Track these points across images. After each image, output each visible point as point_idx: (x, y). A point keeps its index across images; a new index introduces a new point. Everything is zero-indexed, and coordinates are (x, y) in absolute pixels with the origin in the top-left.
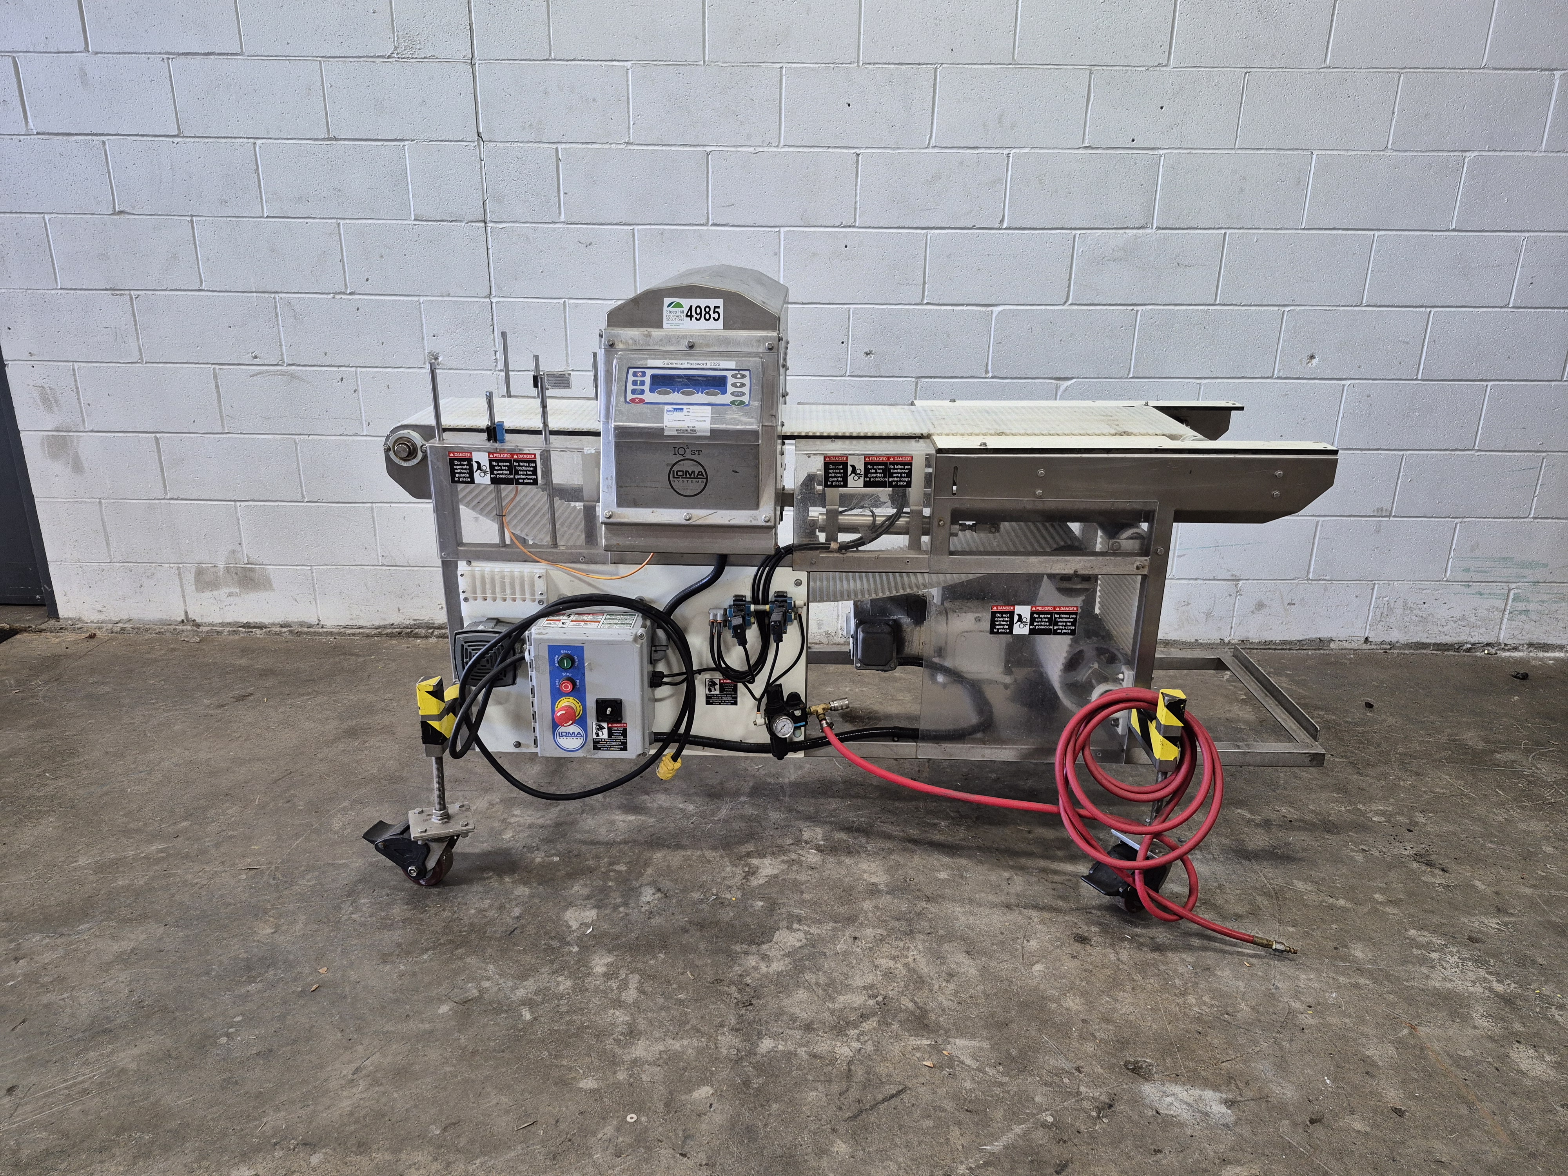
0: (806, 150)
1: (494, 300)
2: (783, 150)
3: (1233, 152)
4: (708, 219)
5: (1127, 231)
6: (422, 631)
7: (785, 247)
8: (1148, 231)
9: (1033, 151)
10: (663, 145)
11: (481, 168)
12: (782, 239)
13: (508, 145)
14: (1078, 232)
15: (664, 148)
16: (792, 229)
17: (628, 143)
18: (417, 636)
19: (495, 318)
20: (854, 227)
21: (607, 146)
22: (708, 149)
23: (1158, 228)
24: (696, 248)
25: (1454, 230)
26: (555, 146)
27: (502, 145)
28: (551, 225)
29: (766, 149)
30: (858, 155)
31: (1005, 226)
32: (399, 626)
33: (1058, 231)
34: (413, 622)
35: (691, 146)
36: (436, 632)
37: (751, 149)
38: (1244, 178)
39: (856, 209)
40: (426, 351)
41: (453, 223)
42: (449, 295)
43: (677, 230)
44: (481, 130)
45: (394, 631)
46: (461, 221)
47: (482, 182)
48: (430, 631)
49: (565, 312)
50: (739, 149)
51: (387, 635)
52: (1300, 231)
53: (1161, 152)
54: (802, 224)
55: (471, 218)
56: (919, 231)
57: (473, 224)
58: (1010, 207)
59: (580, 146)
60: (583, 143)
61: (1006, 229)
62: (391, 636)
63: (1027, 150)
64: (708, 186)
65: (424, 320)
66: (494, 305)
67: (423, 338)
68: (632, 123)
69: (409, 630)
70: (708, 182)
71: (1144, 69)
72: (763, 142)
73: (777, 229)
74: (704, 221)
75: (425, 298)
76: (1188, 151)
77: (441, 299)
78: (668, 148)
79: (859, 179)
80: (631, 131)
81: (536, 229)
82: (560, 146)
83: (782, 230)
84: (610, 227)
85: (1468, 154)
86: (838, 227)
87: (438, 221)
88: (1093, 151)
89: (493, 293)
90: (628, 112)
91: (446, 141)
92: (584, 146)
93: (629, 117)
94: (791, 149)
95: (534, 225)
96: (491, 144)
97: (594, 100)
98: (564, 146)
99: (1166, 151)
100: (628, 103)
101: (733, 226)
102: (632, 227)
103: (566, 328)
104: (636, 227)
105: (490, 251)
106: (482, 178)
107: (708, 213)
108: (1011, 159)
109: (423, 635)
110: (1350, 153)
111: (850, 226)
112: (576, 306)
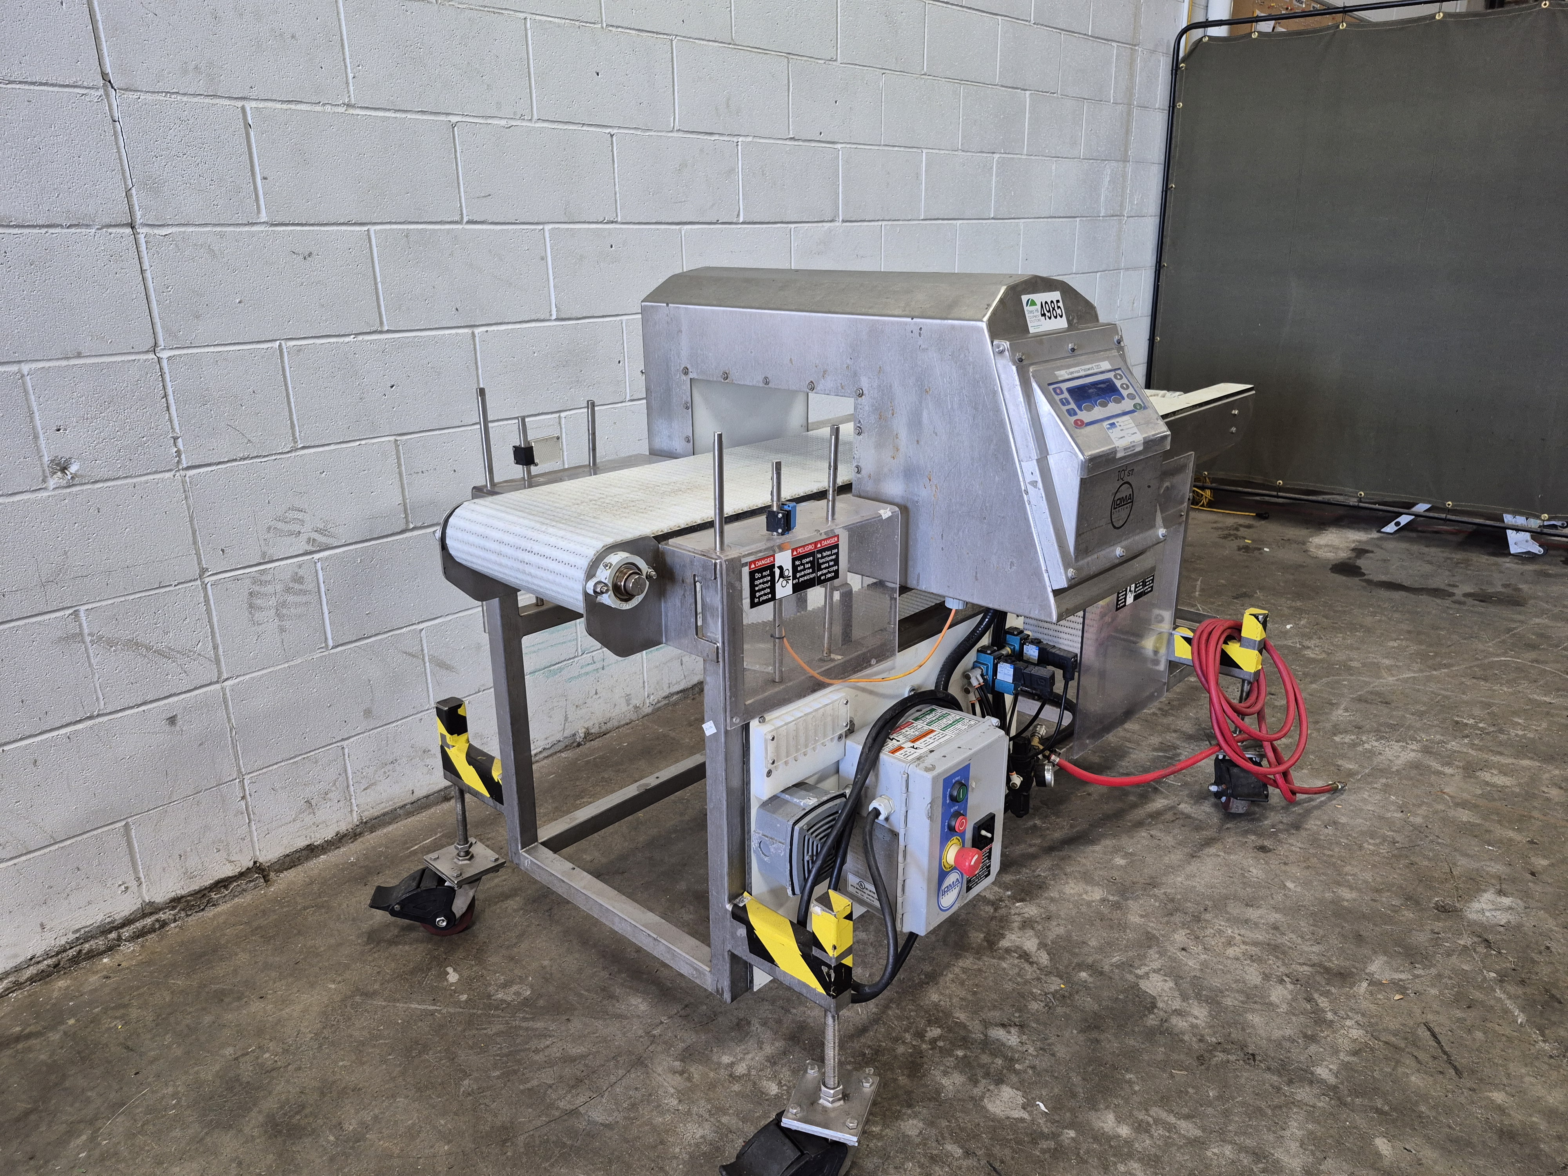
0: (561, 126)
1: (164, 355)
2: (537, 125)
3: (881, 148)
4: (462, 214)
5: (824, 224)
6: (100, 943)
7: (552, 249)
8: (837, 224)
9: (755, 140)
10: (396, 111)
11: (115, 133)
12: (548, 240)
13: (161, 97)
14: (793, 226)
15: (398, 115)
16: (557, 226)
17: (349, 105)
18: (93, 955)
19: (169, 385)
20: (616, 222)
21: (318, 108)
22: (454, 119)
23: (843, 221)
24: (451, 255)
25: (993, 218)
26: (239, 104)
27: (149, 97)
28: (247, 229)
29: (518, 123)
30: (612, 136)
31: (741, 221)
32: (47, 955)
33: (779, 225)
34: (72, 937)
35: (431, 113)
36: (126, 933)
37: (503, 122)
38: (889, 173)
39: (616, 201)
40: (46, 459)
41: (73, 230)
42: (79, 356)
43: (426, 230)
44: (108, 70)
45: (42, 966)
46: (88, 226)
47: (120, 159)
48: (113, 935)
49: (282, 362)
50: (489, 121)
51: (32, 980)
52: (921, 222)
53: (839, 146)
54: (566, 220)
55: (107, 221)
56: (674, 227)
57: (110, 230)
58: (743, 199)
59: (279, 106)
60: (283, 102)
61: (743, 223)
62: (43, 977)
63: (750, 139)
64: (457, 169)
65: (34, 405)
66: (165, 363)
67: (36, 437)
68: (351, 76)
69: (72, 953)
70: (457, 165)
71: (823, 62)
72: (515, 113)
73: (541, 227)
74: (457, 218)
75: (34, 366)
76: (855, 146)
77: (64, 363)
78: (404, 115)
79: (616, 166)
80: (351, 88)
81: (222, 235)
82: (249, 105)
83: (548, 227)
84: (335, 228)
85: (994, 155)
86: (601, 222)
87: (43, 226)
88: (796, 143)
89: (161, 342)
90: (344, 59)
91: (41, 84)
92: (285, 106)
93: (346, 67)
94: (546, 125)
95: (219, 229)
96: (132, 96)
97: (293, 37)
98: (254, 104)
99: (843, 145)
100: (343, 45)
101: (492, 223)
102: (366, 228)
103: (286, 385)
104: (373, 228)
105: (148, 275)
106: (119, 152)
107: (461, 206)
108: (739, 147)
109: (102, 948)
110: (942, 152)
111: (612, 222)
112: (300, 349)
